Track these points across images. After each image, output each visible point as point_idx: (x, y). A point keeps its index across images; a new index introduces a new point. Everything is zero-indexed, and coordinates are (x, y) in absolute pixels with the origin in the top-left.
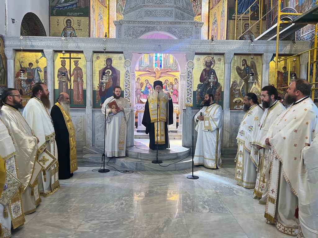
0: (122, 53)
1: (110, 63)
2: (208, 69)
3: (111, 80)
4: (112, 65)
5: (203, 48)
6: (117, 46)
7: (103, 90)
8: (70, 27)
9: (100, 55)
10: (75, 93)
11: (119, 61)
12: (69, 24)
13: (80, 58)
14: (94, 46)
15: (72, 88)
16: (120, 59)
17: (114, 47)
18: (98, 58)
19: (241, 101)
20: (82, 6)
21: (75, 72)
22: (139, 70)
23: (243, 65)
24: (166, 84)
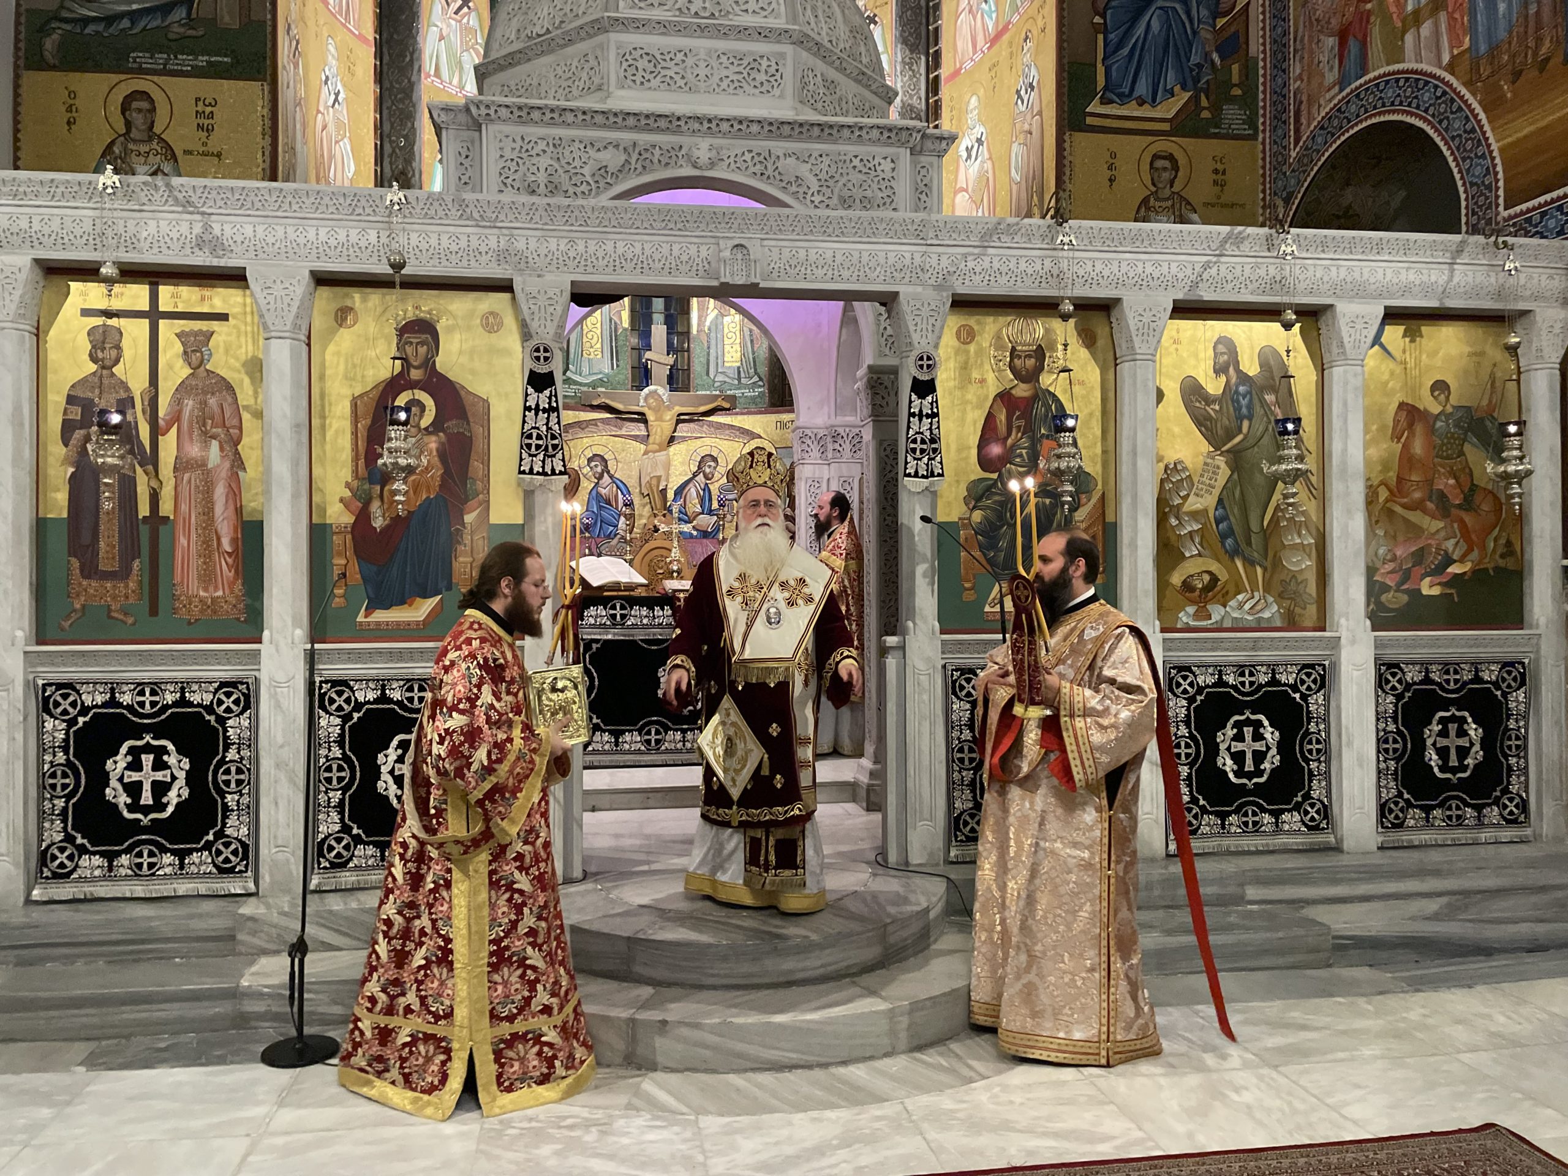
0: (505, 287)
1: (422, 350)
2: (1022, 391)
3: (434, 459)
4: (442, 363)
5: (996, 265)
6: (474, 243)
7: (378, 523)
8: (150, 140)
9: (356, 297)
10: (183, 541)
11: (481, 339)
12: (138, 119)
13: (223, 317)
14: (323, 236)
15: (166, 508)
16: (492, 323)
17: (453, 248)
18: (343, 315)
19: (1214, 579)
20: (227, 19)
21: (189, 404)
23: (1217, 372)
24: (706, 477)
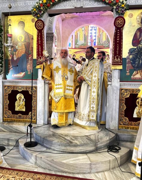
1: (22, 27)
3: (24, 47)
4: (25, 29)
6: (28, 4)
7: (15, 59)
17: (25, 5)
22: (75, 48)
